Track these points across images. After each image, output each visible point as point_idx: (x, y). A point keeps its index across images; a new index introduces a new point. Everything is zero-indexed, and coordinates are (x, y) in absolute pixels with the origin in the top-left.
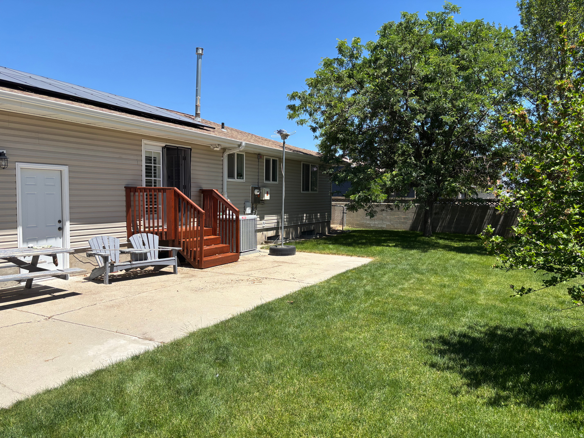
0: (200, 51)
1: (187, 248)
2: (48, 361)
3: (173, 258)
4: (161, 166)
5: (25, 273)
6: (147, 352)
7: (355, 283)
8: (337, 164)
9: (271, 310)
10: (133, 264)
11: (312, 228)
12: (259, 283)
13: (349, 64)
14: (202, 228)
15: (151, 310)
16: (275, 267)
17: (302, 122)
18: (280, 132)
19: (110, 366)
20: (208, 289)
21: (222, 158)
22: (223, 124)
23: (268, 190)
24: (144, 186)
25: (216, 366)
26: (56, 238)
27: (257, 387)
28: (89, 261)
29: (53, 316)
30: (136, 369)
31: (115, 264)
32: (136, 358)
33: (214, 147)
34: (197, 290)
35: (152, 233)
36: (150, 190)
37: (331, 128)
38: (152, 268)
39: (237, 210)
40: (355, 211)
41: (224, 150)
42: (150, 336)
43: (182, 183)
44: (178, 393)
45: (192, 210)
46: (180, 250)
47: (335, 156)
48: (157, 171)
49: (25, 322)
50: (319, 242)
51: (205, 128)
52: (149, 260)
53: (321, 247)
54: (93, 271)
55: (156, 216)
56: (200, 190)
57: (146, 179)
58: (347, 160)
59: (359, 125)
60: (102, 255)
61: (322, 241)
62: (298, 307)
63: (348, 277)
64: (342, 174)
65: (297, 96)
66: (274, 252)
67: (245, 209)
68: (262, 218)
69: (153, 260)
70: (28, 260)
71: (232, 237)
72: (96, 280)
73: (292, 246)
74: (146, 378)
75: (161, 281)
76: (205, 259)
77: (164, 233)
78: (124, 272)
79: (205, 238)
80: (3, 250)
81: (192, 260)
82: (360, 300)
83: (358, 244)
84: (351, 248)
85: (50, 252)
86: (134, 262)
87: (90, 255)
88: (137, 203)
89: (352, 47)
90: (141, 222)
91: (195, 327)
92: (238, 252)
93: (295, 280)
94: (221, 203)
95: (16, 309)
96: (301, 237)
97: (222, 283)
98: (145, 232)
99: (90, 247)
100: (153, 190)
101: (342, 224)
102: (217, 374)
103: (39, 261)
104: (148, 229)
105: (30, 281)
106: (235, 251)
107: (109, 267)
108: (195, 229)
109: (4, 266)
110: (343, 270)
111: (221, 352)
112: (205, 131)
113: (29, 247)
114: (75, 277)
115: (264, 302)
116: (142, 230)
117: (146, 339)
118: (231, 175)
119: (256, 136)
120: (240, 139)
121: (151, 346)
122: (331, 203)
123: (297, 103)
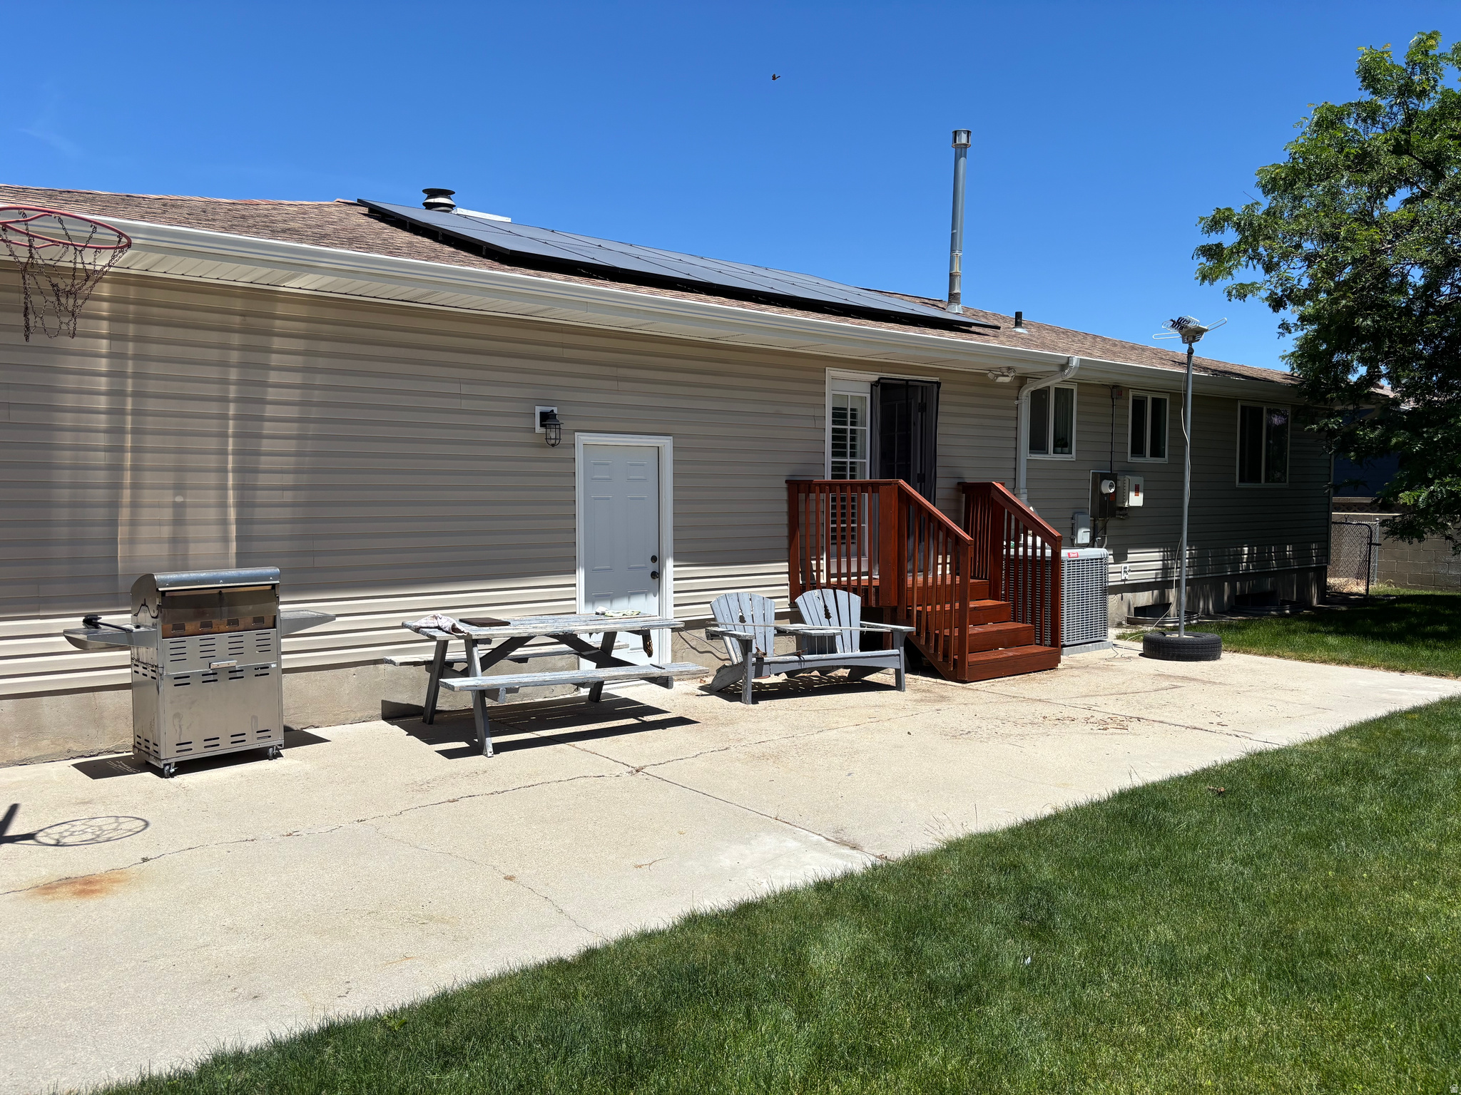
0: (963, 139)
1: (927, 629)
2: (640, 867)
3: (896, 651)
4: (868, 428)
5: (588, 668)
6: (848, 877)
7: (1423, 752)
8: (1354, 403)
9: (1163, 805)
10: (805, 661)
11: (1268, 585)
12: (1119, 731)
13: (1396, 115)
14: (964, 580)
15: (849, 774)
16: (1162, 689)
17: (1242, 292)
18: (1179, 324)
19: (769, 897)
20: (985, 735)
21: (1016, 402)
22: (1018, 315)
23: (1139, 480)
24: (828, 478)
25: (1022, 936)
26: (646, 595)
27: (1139, 1008)
28: (709, 649)
29: (645, 766)
30: (827, 914)
31: (766, 659)
32: (823, 887)
33: (997, 376)
34: (957, 735)
35: (845, 589)
36: (843, 487)
37: (1335, 301)
38: (844, 673)
39: (1056, 534)
40: (1415, 540)
41: (1022, 380)
42: (851, 838)
43: (916, 469)
44: (931, 989)
45: (941, 534)
46: (910, 633)
47: (1344, 380)
48: (858, 443)
49: (592, 774)
50: (1293, 627)
51: (974, 329)
52: (840, 654)
53: (1299, 640)
54: (719, 671)
55: (854, 548)
56: (959, 484)
57: (833, 462)
58: (1386, 388)
59: (1427, 287)
60: (739, 636)
61: (1302, 624)
62: (1242, 806)
63: (1398, 733)
64: (1372, 431)
65: (1227, 219)
66: (1156, 649)
67: (1074, 533)
68: (1120, 557)
69: (849, 654)
70: (596, 641)
71: (1042, 605)
72: (726, 692)
73: (1209, 636)
74: (853, 941)
75: (867, 706)
76: (972, 658)
77: (873, 589)
78: (783, 677)
79: (973, 604)
80: (552, 617)
81: (940, 659)
82: (1444, 804)
83: (1425, 636)
84: (1403, 649)
85: (637, 626)
86: (807, 657)
87: (713, 636)
88: (813, 518)
89: (1407, 63)
90: (821, 562)
91: (960, 828)
92: (1057, 643)
93: (1225, 729)
94: (1013, 517)
95: (574, 746)
96: (1233, 611)
97: (1020, 721)
98: (828, 585)
99: (713, 616)
100: (849, 488)
101: (1365, 573)
102: (1026, 957)
103: (615, 644)
104: (836, 579)
105: (597, 686)
106: (1049, 642)
107: (753, 665)
108: (948, 582)
109: (552, 650)
110: (1381, 712)
111: (1032, 901)
112: (975, 336)
113: (597, 614)
114: (682, 683)
115: (1138, 782)
116: (823, 580)
117: (843, 843)
118: (1037, 445)
119: (1104, 340)
120: (1064, 351)
121: (858, 863)
122: (1329, 516)
123: (1229, 237)
